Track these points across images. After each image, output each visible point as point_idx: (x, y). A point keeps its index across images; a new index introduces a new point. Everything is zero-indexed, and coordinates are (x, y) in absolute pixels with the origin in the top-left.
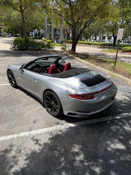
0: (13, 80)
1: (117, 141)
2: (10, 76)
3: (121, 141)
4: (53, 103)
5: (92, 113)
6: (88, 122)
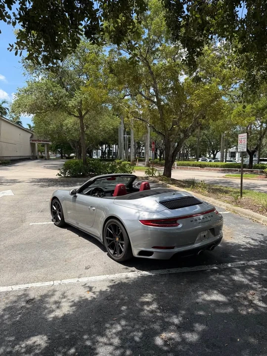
0: (60, 215)
2: (55, 208)
3: (223, 293)
4: (117, 239)
5: (176, 250)
6: (173, 271)
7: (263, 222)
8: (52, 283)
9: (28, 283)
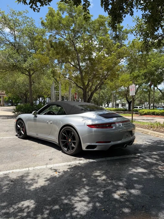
0: (23, 130)
1: (139, 167)
2: (19, 127)
4: (70, 140)
5: (112, 143)
6: (109, 158)
7: (150, 134)
8: (27, 169)
9: (9, 170)
